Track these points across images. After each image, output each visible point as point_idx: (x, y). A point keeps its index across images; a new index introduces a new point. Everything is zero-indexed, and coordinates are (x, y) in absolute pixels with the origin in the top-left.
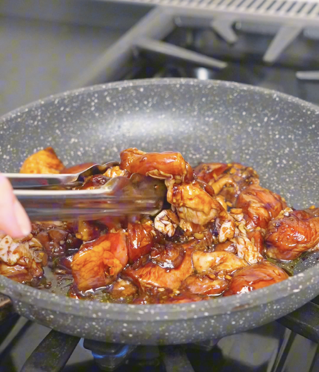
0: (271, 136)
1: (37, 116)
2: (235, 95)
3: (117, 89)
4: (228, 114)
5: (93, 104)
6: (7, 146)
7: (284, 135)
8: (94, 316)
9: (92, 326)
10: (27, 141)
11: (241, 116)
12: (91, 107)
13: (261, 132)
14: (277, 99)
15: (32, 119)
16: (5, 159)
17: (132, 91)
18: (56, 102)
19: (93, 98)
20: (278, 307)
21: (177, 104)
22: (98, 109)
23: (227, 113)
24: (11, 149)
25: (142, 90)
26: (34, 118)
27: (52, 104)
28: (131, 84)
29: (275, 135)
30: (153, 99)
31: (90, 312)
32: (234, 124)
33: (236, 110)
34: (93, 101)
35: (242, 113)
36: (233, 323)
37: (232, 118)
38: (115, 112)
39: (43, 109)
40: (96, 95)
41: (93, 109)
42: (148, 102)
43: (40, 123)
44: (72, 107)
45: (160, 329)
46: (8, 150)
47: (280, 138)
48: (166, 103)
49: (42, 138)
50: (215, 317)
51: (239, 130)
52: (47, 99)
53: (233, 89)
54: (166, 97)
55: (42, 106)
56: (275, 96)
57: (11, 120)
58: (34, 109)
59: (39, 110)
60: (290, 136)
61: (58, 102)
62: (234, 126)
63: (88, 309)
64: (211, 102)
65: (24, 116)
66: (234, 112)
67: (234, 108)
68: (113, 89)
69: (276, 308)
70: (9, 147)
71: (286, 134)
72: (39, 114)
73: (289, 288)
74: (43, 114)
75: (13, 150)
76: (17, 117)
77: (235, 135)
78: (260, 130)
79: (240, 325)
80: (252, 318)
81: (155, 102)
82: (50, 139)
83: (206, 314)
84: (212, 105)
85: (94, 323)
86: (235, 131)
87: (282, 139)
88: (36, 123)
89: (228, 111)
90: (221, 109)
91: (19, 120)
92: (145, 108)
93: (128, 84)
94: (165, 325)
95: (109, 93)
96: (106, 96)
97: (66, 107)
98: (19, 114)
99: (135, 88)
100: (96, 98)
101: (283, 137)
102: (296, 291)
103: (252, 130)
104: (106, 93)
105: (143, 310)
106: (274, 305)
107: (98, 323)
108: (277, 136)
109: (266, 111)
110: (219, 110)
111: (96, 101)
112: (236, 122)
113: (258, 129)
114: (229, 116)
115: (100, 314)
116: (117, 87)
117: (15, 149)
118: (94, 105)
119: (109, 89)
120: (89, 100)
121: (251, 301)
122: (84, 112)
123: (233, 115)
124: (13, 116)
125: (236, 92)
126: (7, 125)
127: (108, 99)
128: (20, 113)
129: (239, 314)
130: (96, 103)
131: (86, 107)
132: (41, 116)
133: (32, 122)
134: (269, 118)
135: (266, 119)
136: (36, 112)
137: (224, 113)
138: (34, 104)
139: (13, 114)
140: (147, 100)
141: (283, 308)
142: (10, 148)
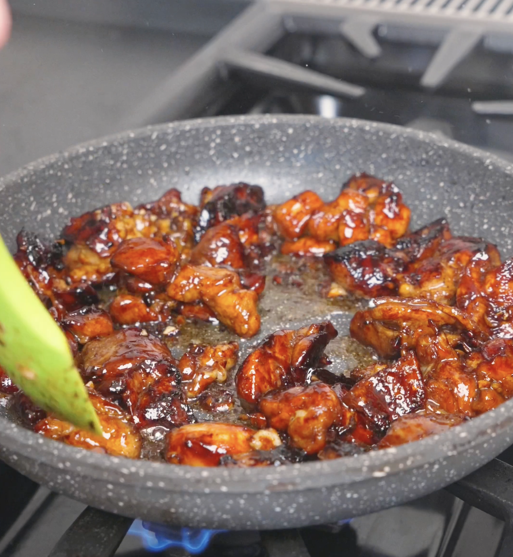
0: (477, 225)
1: (121, 154)
2: (431, 153)
3: (252, 126)
4: (419, 183)
5: (213, 145)
6: (67, 194)
7: (495, 226)
8: (61, 466)
9: (66, 481)
10: (102, 191)
11: (436, 188)
12: (209, 149)
13: (463, 216)
14: (490, 167)
15: (112, 159)
16: (61, 214)
17: (275, 131)
18: (154, 136)
19: (214, 136)
20: (355, 496)
21: (342, 159)
22: (220, 154)
23: (416, 181)
24: (74, 200)
25: (291, 131)
26: (116, 157)
27: (147, 139)
28: (275, 121)
29: (483, 224)
30: (307, 146)
31: (55, 459)
32: (425, 199)
33: (430, 177)
34: (214, 140)
35: (438, 184)
36: (278, 509)
37: (422, 190)
38: (247, 162)
39: (132, 145)
40: (219, 132)
41: (212, 152)
42: (300, 152)
43: (125, 166)
44: (179, 147)
45: (162, 501)
46: (69, 201)
47: (489, 229)
48: (327, 155)
49: (126, 188)
50: (245, 496)
51: (431, 210)
52: (140, 130)
53: (428, 144)
54: (328, 146)
55: (130, 141)
56: (488, 161)
57: (77, 157)
58: (116, 144)
59: (126, 146)
60: (503, 229)
61: (158, 137)
62: (424, 203)
63: (53, 454)
64: (395, 161)
65: (100, 152)
66: (427, 181)
67: (428, 174)
68: (247, 126)
69: (352, 497)
70: (70, 196)
71: (498, 224)
72: (125, 152)
73: (365, 469)
74: (132, 152)
75: (77, 202)
76: (88, 153)
77: (425, 217)
78: (462, 213)
79: (289, 514)
80: (310, 506)
81: (309, 152)
82: (139, 191)
83: (224, 489)
84: (394, 167)
85: (68, 477)
86: (425, 210)
87: (491, 231)
88: (119, 164)
89: (418, 177)
90: (408, 173)
91: (91, 158)
92: (293, 160)
93: (270, 120)
94: (169, 496)
95: (239, 130)
96: (235, 135)
97: (169, 144)
98: (91, 149)
99: (280, 126)
100: (217, 136)
101: (493, 229)
102: (378, 474)
103: (450, 211)
104: (234, 131)
105: (128, 468)
106: (346, 491)
107: (73, 478)
108: (485, 227)
109: (473, 185)
110: (405, 174)
111: (218, 141)
112: (428, 197)
113: (459, 211)
114: (419, 186)
115: (68, 464)
116: (253, 122)
117: (79, 200)
118: (215, 148)
119: (240, 125)
120: (207, 139)
121: (298, 480)
122: (197, 157)
123: (426, 185)
124: (82, 150)
125: (433, 149)
126: (71, 165)
127: (237, 139)
128: (94, 147)
129: (285, 496)
130: (218, 145)
131: (202, 149)
132: (128, 154)
133: (112, 162)
134: (477, 195)
135: (472, 198)
136: (120, 149)
137: (412, 180)
138: (119, 136)
139: (82, 147)
140: (298, 147)
141: (365, 498)
142: (71, 199)
